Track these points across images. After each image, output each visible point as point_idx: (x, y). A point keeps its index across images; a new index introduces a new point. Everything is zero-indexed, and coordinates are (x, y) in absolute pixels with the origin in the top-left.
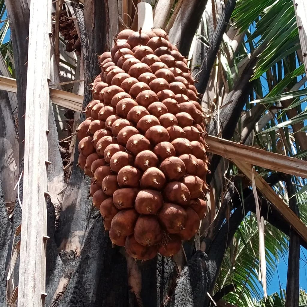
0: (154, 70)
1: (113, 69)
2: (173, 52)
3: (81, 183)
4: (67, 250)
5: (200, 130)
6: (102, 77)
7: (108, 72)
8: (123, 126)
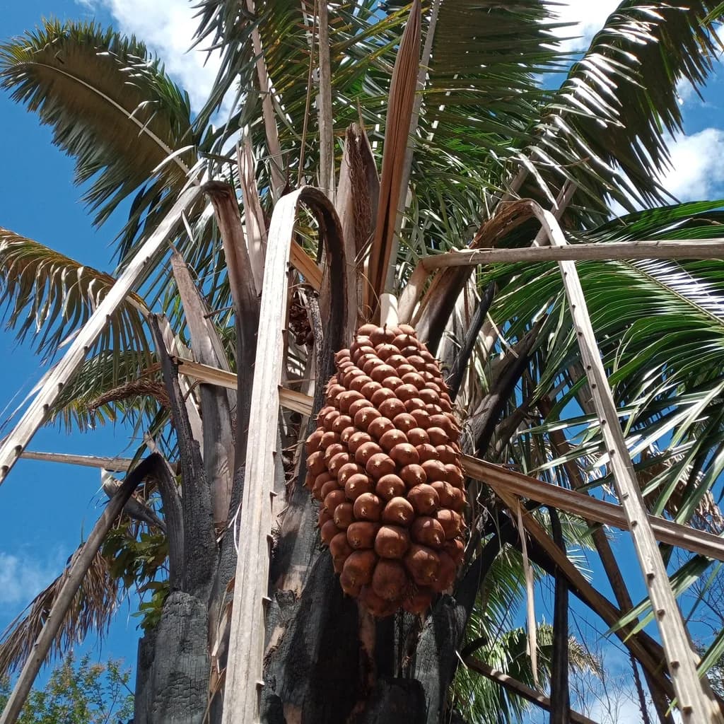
0: (401, 373)
1: (352, 370)
2: (423, 353)
3: (305, 503)
4: (284, 589)
5: (455, 450)
6: (338, 378)
7: (347, 373)
8: (362, 441)
